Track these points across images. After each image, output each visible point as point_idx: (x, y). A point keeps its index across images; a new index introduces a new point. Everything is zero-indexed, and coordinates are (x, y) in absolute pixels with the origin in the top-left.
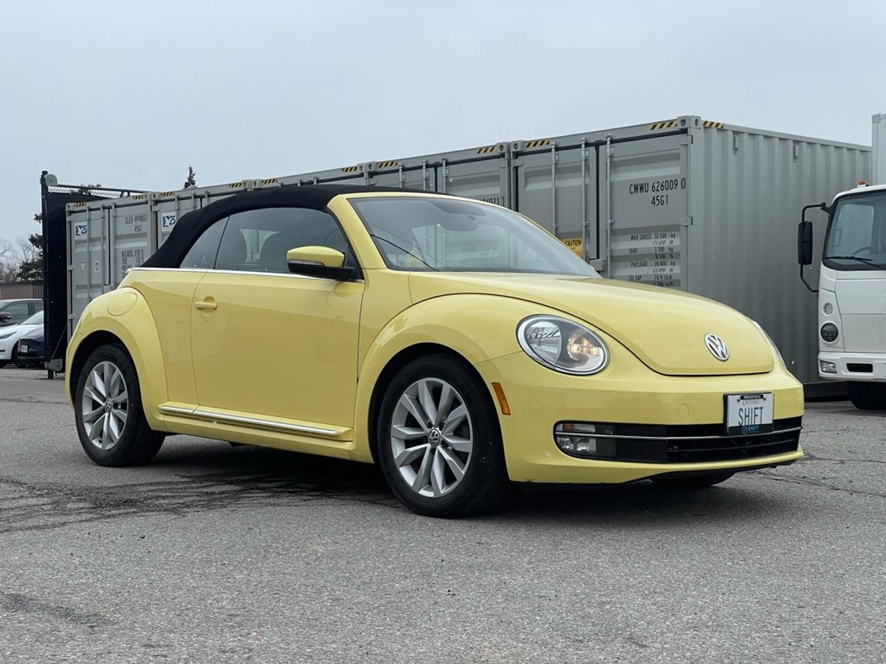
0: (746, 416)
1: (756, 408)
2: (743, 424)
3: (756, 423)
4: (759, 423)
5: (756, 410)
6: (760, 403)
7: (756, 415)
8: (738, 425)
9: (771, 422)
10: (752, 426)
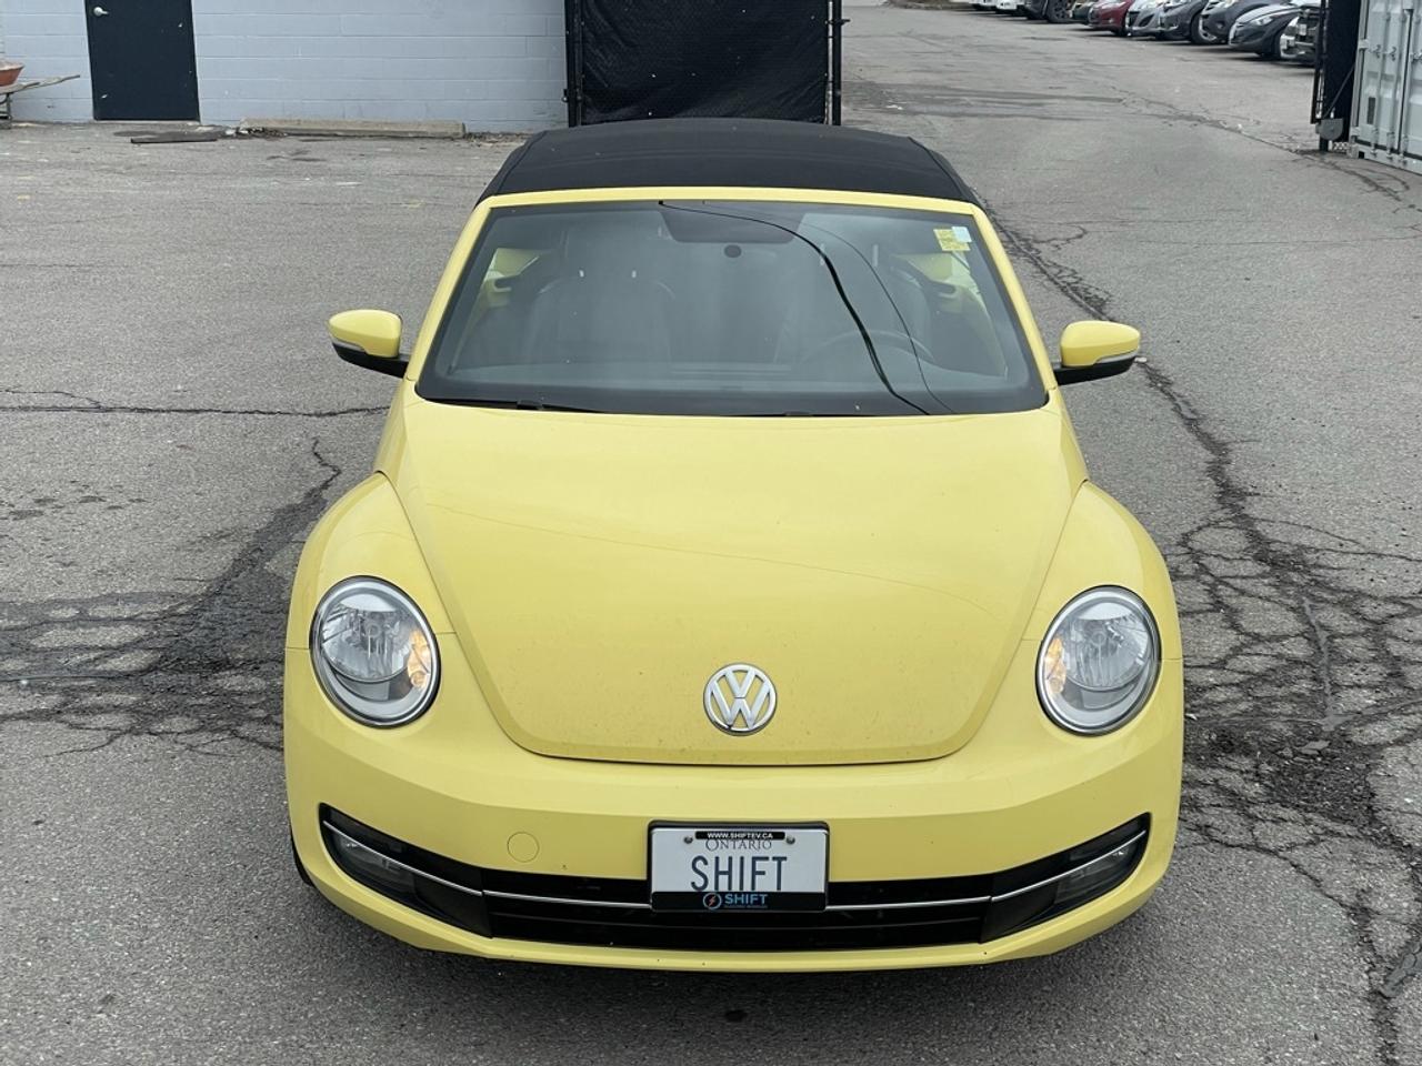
0: (718, 873)
1: (755, 859)
2: (710, 888)
3: (757, 889)
4: (775, 890)
5: (758, 862)
6: (778, 848)
7: (754, 873)
8: (692, 890)
9: (821, 889)
10: (739, 894)
